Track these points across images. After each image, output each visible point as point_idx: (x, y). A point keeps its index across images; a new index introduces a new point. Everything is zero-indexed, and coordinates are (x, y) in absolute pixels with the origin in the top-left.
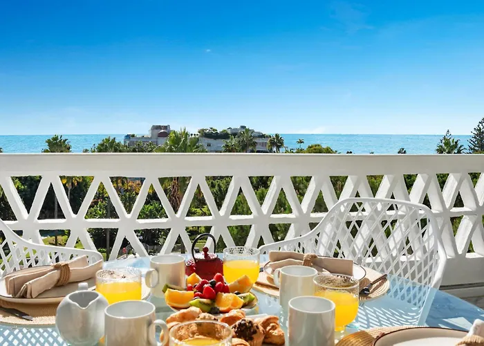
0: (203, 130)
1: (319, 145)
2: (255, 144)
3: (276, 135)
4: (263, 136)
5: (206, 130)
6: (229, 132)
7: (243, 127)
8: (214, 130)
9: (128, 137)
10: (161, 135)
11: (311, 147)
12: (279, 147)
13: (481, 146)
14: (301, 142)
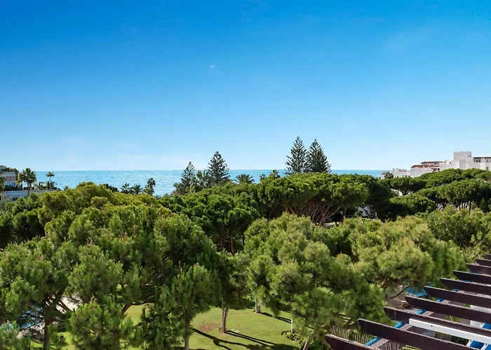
2: (2, 180)
3: (27, 170)
11: (83, 185)
12: (30, 182)
13: (217, 175)
14: (51, 175)
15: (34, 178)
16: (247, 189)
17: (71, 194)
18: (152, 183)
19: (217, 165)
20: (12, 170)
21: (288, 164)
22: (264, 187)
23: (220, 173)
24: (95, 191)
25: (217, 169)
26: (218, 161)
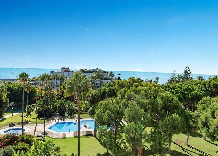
0: (81, 69)
2: (103, 75)
3: (111, 72)
4: (105, 72)
5: (83, 69)
6: (92, 70)
7: (97, 69)
8: (86, 70)
9: (52, 72)
10: (65, 71)
11: (131, 78)
12: (112, 77)
13: (187, 76)
14: (119, 74)
15: (114, 75)
16: (201, 83)
17: (126, 81)
18: (157, 79)
19: (187, 72)
22: (210, 82)
24: (135, 81)
25: (187, 73)
26: (188, 70)
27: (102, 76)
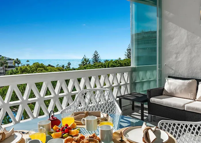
1: (38, 63)
2: (7, 63)
3: (17, 59)
4: (10, 59)
11: (35, 64)
12: (18, 64)
13: (96, 60)
14: (28, 61)
15: (20, 62)
16: (102, 65)
17: (30, 67)
18: (69, 64)
20: (12, 60)
21: (126, 55)
22: (109, 64)
23: (97, 59)
24: (39, 66)
25: (96, 58)
26: (96, 55)
27: (5, 63)
